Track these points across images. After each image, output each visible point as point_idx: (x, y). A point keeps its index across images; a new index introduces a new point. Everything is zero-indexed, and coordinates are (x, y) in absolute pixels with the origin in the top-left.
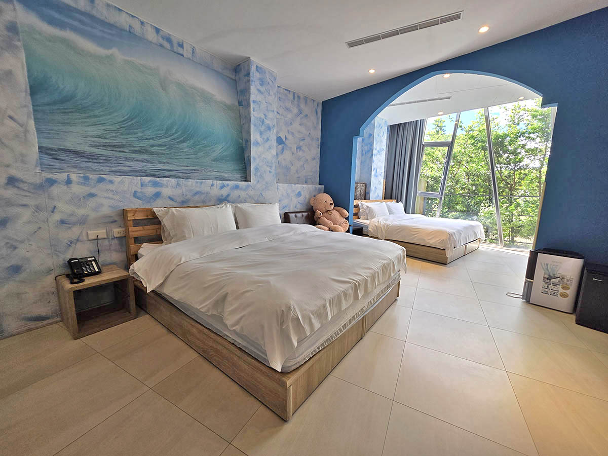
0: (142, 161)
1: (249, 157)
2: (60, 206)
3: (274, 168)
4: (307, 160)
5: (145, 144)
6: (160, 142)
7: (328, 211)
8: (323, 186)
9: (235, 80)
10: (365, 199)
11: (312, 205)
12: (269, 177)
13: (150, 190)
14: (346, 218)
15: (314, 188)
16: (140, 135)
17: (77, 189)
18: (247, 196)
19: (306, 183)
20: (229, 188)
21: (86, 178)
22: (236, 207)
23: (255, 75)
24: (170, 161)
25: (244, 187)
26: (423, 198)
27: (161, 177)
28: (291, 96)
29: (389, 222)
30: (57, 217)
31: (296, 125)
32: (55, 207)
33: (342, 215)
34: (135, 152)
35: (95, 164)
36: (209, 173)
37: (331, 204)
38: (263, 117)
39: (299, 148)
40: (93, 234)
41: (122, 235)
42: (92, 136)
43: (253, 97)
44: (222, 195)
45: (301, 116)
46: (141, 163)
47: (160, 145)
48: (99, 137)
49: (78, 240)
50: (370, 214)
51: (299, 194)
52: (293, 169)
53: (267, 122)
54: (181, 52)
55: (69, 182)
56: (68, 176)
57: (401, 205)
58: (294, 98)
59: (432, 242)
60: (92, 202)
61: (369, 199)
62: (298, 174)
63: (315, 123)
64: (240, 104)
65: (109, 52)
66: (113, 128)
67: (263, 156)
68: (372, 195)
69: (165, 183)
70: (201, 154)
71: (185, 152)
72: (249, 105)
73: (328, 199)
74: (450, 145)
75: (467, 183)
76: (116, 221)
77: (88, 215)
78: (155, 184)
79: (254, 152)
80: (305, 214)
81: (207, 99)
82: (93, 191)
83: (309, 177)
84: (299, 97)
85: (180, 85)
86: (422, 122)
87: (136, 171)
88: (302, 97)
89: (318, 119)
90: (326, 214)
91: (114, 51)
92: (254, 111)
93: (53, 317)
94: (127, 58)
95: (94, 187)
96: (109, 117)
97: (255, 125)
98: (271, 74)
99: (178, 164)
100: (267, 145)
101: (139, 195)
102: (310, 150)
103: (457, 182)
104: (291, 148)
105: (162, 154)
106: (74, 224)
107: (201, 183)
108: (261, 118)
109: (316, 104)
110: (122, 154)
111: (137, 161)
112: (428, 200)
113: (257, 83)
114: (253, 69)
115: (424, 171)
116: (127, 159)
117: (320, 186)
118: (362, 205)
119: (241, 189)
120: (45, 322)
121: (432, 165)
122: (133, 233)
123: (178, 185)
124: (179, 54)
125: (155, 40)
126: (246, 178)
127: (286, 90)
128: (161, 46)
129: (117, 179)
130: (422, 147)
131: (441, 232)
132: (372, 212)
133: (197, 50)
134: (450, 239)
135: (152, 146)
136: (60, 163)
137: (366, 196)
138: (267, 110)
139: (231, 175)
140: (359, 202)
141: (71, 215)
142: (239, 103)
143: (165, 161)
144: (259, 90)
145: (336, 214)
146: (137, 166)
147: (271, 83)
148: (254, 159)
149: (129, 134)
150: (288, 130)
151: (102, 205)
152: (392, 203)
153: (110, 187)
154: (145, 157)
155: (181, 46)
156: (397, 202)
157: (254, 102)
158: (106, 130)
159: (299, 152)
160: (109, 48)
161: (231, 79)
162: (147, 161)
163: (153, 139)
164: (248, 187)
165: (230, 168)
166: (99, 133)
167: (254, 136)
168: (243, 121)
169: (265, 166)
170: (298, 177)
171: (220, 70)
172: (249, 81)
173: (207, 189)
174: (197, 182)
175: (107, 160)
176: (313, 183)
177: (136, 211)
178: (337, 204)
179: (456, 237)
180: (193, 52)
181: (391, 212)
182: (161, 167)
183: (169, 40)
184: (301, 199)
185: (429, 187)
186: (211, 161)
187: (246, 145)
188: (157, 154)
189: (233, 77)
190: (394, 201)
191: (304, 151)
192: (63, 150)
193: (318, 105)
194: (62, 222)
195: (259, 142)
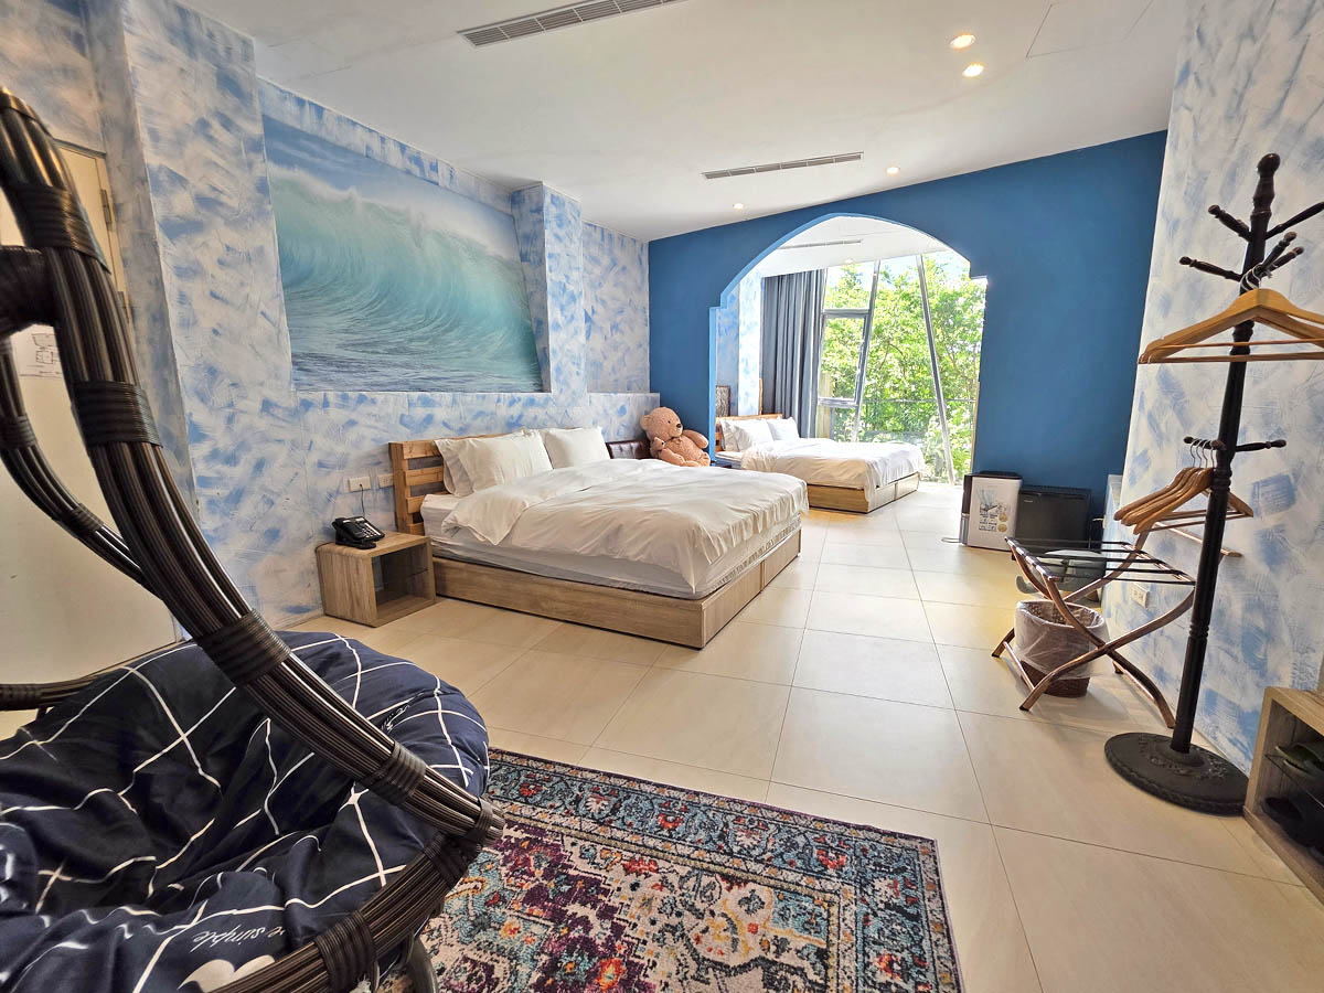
0: (401, 367)
1: (545, 350)
2: (319, 440)
3: (583, 366)
4: (629, 348)
5: (400, 338)
6: (419, 332)
7: (673, 438)
8: (658, 395)
9: (512, 216)
10: (729, 415)
11: (645, 428)
12: (578, 383)
13: (420, 412)
14: (704, 450)
15: (644, 398)
16: (394, 323)
17: (337, 415)
18: (546, 417)
19: (629, 389)
20: (521, 403)
21: (345, 398)
22: (547, 434)
23: (550, 211)
24: (435, 363)
25: (542, 401)
26: (828, 409)
27: (432, 390)
28: (597, 235)
29: (774, 453)
30: (314, 457)
31: (607, 287)
32: (311, 442)
33: (697, 444)
34: (390, 352)
35: (346, 375)
36: (489, 380)
37: (678, 426)
38: (564, 281)
39: (615, 327)
40: (355, 482)
41: (389, 483)
42: (338, 332)
43: (548, 249)
44: (512, 417)
45: (617, 269)
46: (399, 369)
47: (420, 339)
48: (346, 331)
49: (338, 492)
50: (742, 440)
51: (622, 411)
52: (607, 365)
53: (570, 288)
54: (435, 179)
55: (326, 404)
56: (325, 395)
57: (791, 424)
58: (603, 239)
59: (843, 479)
60: (352, 434)
61: (737, 415)
62: (615, 373)
63: (639, 281)
64: (524, 257)
65: (345, 194)
66: (360, 315)
67: (567, 347)
68: (742, 408)
69: (438, 399)
70: (474, 349)
71: (455, 347)
72: (541, 262)
73: (669, 416)
74: (868, 316)
75: (903, 379)
76: (380, 463)
77: (348, 454)
78: (427, 403)
79: (555, 340)
80: (635, 445)
81: (477, 254)
82: (354, 416)
83: (633, 379)
84: (610, 235)
85: (440, 237)
86: (820, 273)
87: (396, 383)
88: (615, 236)
89: (643, 272)
90: (671, 444)
91: (352, 191)
92: (551, 271)
93: (313, 609)
94: (369, 201)
95: (354, 410)
96: (354, 299)
97: (553, 296)
98: (573, 205)
99: (446, 368)
100: (571, 328)
101: (406, 419)
102: (632, 329)
103: (886, 377)
104: (601, 328)
105: (427, 352)
106: (333, 467)
107: (484, 397)
108: (560, 282)
109: (638, 246)
110: (374, 357)
111: (395, 365)
112: (839, 412)
113: (554, 224)
114: (547, 200)
115: (828, 359)
116: (384, 364)
117: (653, 395)
118: (728, 425)
119: (538, 405)
120: (306, 616)
121: (841, 347)
122: (412, 479)
123: (454, 401)
124: (432, 182)
125: (400, 166)
126: (541, 385)
127: (590, 225)
128: (408, 172)
129: (380, 396)
130: (821, 319)
131: (857, 463)
132: (745, 436)
133: (457, 173)
134: (869, 472)
135: (411, 340)
136: (307, 375)
137: (730, 409)
138: (570, 268)
139: (519, 382)
140: (722, 421)
141: (329, 454)
142: (521, 255)
143: (429, 364)
144: (557, 236)
145: (687, 443)
146: (397, 374)
147: (573, 221)
148: (554, 352)
149: (380, 323)
150: (596, 296)
151: (364, 438)
152: (777, 421)
153: (374, 410)
154: (404, 358)
155: (434, 168)
156: (785, 418)
157: (550, 256)
158: (354, 319)
159: (615, 336)
160: (343, 187)
161: (507, 214)
162: (407, 365)
163: (410, 329)
164: (547, 400)
165: (516, 371)
166: (345, 325)
167: (554, 314)
168: (531, 288)
169: (570, 364)
170: (616, 380)
171: (490, 202)
172: (541, 221)
173: (491, 407)
174: (477, 396)
175: (361, 367)
176: (640, 390)
177: (412, 446)
178: (687, 425)
179: (880, 469)
180: (452, 177)
181: (776, 437)
182: (426, 373)
183: (417, 161)
184: (626, 417)
185: (840, 389)
186: (491, 359)
187: (537, 328)
188: (419, 353)
189: (509, 211)
190: (780, 416)
191: (622, 332)
192: (309, 355)
193: (642, 249)
194: (321, 465)
195: (560, 322)
